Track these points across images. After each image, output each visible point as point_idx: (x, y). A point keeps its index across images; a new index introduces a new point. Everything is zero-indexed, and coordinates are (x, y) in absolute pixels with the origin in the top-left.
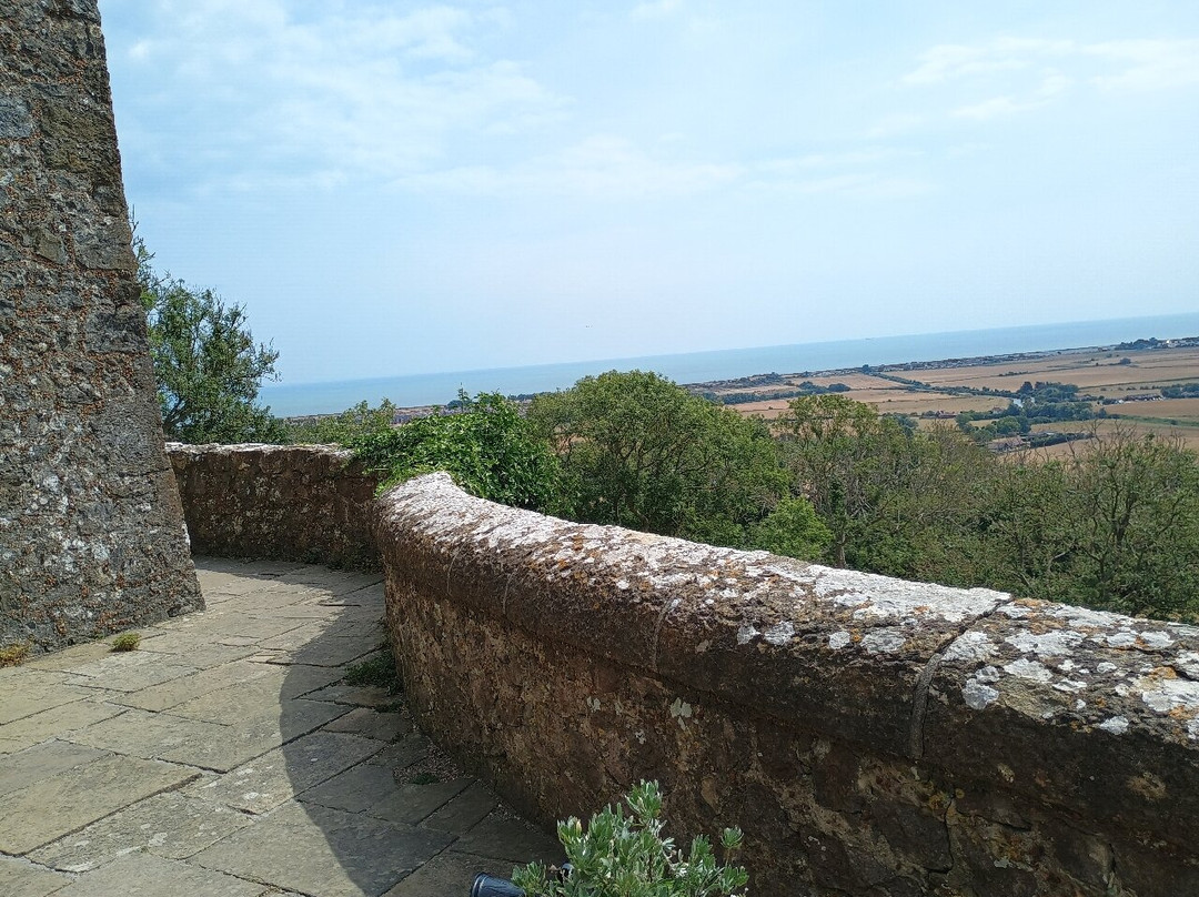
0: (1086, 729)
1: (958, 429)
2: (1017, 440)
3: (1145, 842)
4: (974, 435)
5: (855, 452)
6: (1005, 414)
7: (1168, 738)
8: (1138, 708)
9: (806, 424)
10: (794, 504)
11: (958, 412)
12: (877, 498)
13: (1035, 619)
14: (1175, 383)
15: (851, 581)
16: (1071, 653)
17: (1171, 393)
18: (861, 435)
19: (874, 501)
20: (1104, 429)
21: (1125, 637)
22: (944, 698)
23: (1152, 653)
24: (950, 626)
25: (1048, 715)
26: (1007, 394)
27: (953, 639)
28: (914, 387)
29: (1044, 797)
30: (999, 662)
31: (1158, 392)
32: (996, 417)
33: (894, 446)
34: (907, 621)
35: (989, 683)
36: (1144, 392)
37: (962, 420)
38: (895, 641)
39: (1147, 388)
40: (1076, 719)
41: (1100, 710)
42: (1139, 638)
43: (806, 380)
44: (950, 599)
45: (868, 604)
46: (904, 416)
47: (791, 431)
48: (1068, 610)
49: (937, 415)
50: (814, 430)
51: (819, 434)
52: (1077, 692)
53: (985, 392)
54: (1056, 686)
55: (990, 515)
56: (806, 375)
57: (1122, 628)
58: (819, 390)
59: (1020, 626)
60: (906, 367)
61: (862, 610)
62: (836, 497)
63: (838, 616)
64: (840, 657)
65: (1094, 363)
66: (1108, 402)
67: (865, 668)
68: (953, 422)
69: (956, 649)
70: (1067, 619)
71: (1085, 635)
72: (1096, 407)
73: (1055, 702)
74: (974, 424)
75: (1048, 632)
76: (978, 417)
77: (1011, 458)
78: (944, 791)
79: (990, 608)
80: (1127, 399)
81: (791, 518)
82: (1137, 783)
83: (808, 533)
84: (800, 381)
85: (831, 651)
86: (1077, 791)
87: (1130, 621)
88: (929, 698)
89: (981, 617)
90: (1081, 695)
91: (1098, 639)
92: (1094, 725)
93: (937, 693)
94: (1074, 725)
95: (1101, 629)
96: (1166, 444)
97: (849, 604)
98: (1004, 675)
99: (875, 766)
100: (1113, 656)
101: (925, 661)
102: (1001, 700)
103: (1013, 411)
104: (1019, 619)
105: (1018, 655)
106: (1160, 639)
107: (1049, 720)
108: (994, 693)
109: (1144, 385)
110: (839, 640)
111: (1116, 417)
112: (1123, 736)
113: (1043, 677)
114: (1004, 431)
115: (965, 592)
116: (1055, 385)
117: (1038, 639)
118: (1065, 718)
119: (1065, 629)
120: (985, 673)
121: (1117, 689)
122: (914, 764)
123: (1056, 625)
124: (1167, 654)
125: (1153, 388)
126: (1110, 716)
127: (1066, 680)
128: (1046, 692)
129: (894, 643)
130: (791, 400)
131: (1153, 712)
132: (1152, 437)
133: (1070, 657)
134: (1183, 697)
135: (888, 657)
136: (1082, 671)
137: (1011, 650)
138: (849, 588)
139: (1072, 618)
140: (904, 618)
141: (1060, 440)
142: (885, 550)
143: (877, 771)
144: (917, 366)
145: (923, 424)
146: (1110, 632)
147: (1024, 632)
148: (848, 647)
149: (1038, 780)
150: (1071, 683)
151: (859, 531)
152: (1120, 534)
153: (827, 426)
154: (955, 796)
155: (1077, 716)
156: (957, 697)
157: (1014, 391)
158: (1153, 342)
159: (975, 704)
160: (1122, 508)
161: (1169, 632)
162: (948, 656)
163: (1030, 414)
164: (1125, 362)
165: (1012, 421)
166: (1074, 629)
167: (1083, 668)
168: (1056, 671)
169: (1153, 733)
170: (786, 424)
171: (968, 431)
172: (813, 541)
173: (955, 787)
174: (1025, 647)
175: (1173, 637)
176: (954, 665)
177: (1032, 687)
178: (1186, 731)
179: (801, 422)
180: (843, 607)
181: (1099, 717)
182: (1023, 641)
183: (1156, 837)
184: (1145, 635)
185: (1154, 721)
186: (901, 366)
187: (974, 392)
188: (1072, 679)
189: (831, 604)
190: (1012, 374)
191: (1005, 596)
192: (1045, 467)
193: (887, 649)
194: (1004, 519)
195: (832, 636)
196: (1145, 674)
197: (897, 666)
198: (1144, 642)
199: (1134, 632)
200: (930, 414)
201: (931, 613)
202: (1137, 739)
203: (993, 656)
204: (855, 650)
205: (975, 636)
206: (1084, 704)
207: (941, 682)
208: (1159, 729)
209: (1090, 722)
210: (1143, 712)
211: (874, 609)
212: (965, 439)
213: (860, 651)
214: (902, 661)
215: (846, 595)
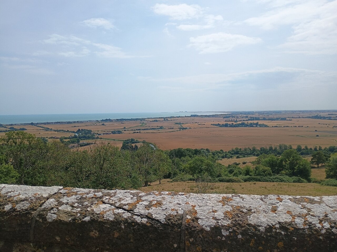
0: (80, 221)
1: (60, 142)
2: (76, 145)
3: (94, 249)
4: (65, 143)
5: (28, 149)
6: (73, 137)
7: (100, 220)
8: (93, 213)
9: (11, 140)
10: (7, 166)
11: (60, 137)
12: (35, 162)
13: (68, 193)
14: (115, 130)
15: (14, 188)
16: (77, 201)
17: (114, 133)
18: (30, 143)
19: (34, 163)
20: (98, 142)
21: (91, 195)
22: (41, 220)
23: (97, 198)
24: (44, 198)
25: (70, 219)
26: (74, 132)
27: (45, 202)
28: (47, 129)
29: (68, 243)
30: (57, 207)
31: (111, 132)
32: (71, 138)
33: (40, 147)
34: (31, 198)
35: (54, 213)
36: (108, 132)
37: (61, 139)
38: (27, 205)
39: (108, 131)
40: (77, 219)
41: (83, 216)
42: (94, 195)
43: (12, 126)
44: (45, 190)
45: (19, 195)
46: (44, 138)
47: (6, 143)
48: (78, 189)
49: (54, 138)
50: (14, 142)
51: (16, 143)
52: (78, 212)
53: (68, 131)
54: (72, 211)
55: (69, 166)
56: (12, 125)
57: (91, 193)
58: (16, 130)
59: (64, 196)
60: (45, 124)
61: (17, 197)
62: (21, 163)
63: (8, 200)
64: (8, 213)
65: (96, 124)
66: (99, 135)
67: (16, 215)
68: (59, 140)
69: (46, 205)
70: (77, 192)
71: (81, 196)
72: (96, 136)
73: (71, 216)
74: (65, 140)
75: (72, 196)
76: (66, 138)
77: (75, 149)
78: (40, 248)
79: (56, 192)
80: (104, 134)
81: (5, 170)
82: (92, 234)
83: (11, 175)
84: (10, 127)
85: (5, 211)
86: (77, 239)
87: (93, 190)
88: (37, 221)
89: (54, 194)
90: (79, 212)
91: (84, 196)
92: (82, 220)
93: (39, 219)
94: (76, 221)
95: (85, 193)
96: (112, 145)
97: (12, 195)
98: (59, 210)
99: (19, 246)
100: (88, 200)
101: (36, 210)
102: (57, 218)
103: (75, 137)
104: (64, 193)
105: (63, 204)
106: (99, 194)
107: (70, 221)
108: (55, 216)
109: (107, 131)
110: (8, 207)
111: (101, 138)
112: (89, 221)
113: (69, 209)
114: (73, 142)
115: (50, 187)
116: (86, 130)
117: (69, 198)
118: (74, 220)
119: (76, 194)
120: (53, 211)
121: (88, 209)
122: (31, 242)
123: (74, 194)
124: (101, 198)
125: (110, 131)
126: (85, 217)
127: (75, 209)
128: (70, 213)
129: (26, 205)
130: (6, 132)
131: (96, 214)
132: (109, 144)
133: (77, 202)
134: (104, 209)
135: (24, 210)
136: (79, 206)
137: (61, 203)
138: (13, 190)
139: (78, 191)
140: (30, 198)
141: (88, 144)
142: (37, 178)
143: (19, 247)
144: (48, 123)
145: (50, 140)
146: (88, 194)
147: (65, 197)
148: (11, 209)
149: (67, 239)
150: (77, 209)
151: (28, 173)
152: (101, 169)
153: (18, 141)
154: (43, 249)
155: (77, 218)
156: (44, 219)
157: (75, 131)
158: (110, 120)
159: (50, 220)
160: (102, 162)
161: (102, 192)
162: (43, 207)
163: (80, 138)
164: (103, 125)
165: (75, 139)
166: (78, 194)
167: (80, 205)
168: (73, 207)
169: (96, 219)
170: (4, 140)
171: (63, 142)
172: (12, 177)
173: (44, 246)
174: (65, 201)
175: (103, 193)
176: (44, 210)
177: (66, 213)
178: (104, 217)
179: (9, 139)
180: (11, 197)
181: (83, 217)
182: (64, 200)
183: (97, 247)
184: (96, 194)
185: (96, 216)
186: (43, 123)
187: (65, 131)
188: (77, 208)
189: (6, 196)
190: (75, 126)
191: (61, 187)
192: (83, 152)
193: (23, 208)
194: (72, 167)
195: (5, 206)
196: (95, 204)
197: (27, 213)
198: (96, 195)
199: (94, 193)
200: (52, 138)
201: (39, 195)
202: (92, 221)
203: (56, 205)
204: (13, 210)
205: (52, 200)
206: (79, 215)
207: (40, 216)
208: (97, 218)
209: (81, 219)
210: (94, 214)
211: (21, 196)
212: (62, 145)
213: (15, 210)
214: (28, 211)
215: (12, 193)
